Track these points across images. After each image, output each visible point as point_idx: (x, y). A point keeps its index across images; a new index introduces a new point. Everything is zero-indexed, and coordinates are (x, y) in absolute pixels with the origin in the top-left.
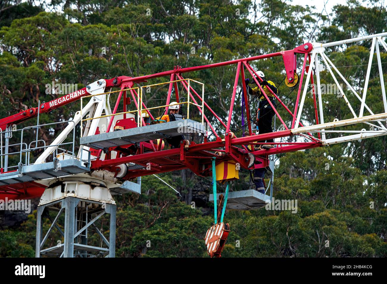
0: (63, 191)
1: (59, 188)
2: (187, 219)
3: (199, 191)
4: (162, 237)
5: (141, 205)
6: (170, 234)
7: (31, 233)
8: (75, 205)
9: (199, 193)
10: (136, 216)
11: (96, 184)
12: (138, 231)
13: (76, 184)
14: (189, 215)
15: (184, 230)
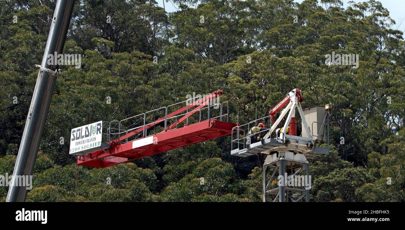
0: (277, 156)
1: (275, 154)
2: (345, 169)
3: (351, 152)
4: (331, 181)
5: (317, 162)
6: (336, 178)
7: (254, 181)
8: (285, 165)
9: (352, 154)
10: (315, 168)
11: (297, 152)
12: (316, 177)
13: (285, 152)
14: (346, 167)
15: (343, 176)
